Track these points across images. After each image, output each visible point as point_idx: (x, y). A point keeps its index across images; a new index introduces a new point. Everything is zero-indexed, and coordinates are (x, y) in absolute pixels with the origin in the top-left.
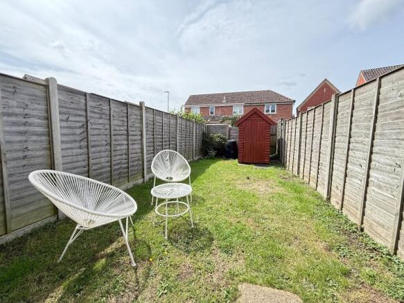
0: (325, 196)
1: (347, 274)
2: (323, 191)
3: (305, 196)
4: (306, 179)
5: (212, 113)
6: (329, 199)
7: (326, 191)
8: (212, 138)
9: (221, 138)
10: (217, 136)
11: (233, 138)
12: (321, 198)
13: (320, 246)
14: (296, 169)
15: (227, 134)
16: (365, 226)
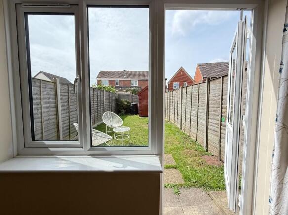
0: (180, 128)
1: (183, 147)
2: (179, 126)
3: (173, 129)
4: (173, 122)
5: (117, 84)
6: (181, 129)
7: (180, 126)
8: (121, 102)
9: (128, 102)
10: (124, 101)
11: (135, 102)
12: (179, 129)
13: (177, 143)
14: (169, 118)
15: (131, 99)
16: (191, 135)
